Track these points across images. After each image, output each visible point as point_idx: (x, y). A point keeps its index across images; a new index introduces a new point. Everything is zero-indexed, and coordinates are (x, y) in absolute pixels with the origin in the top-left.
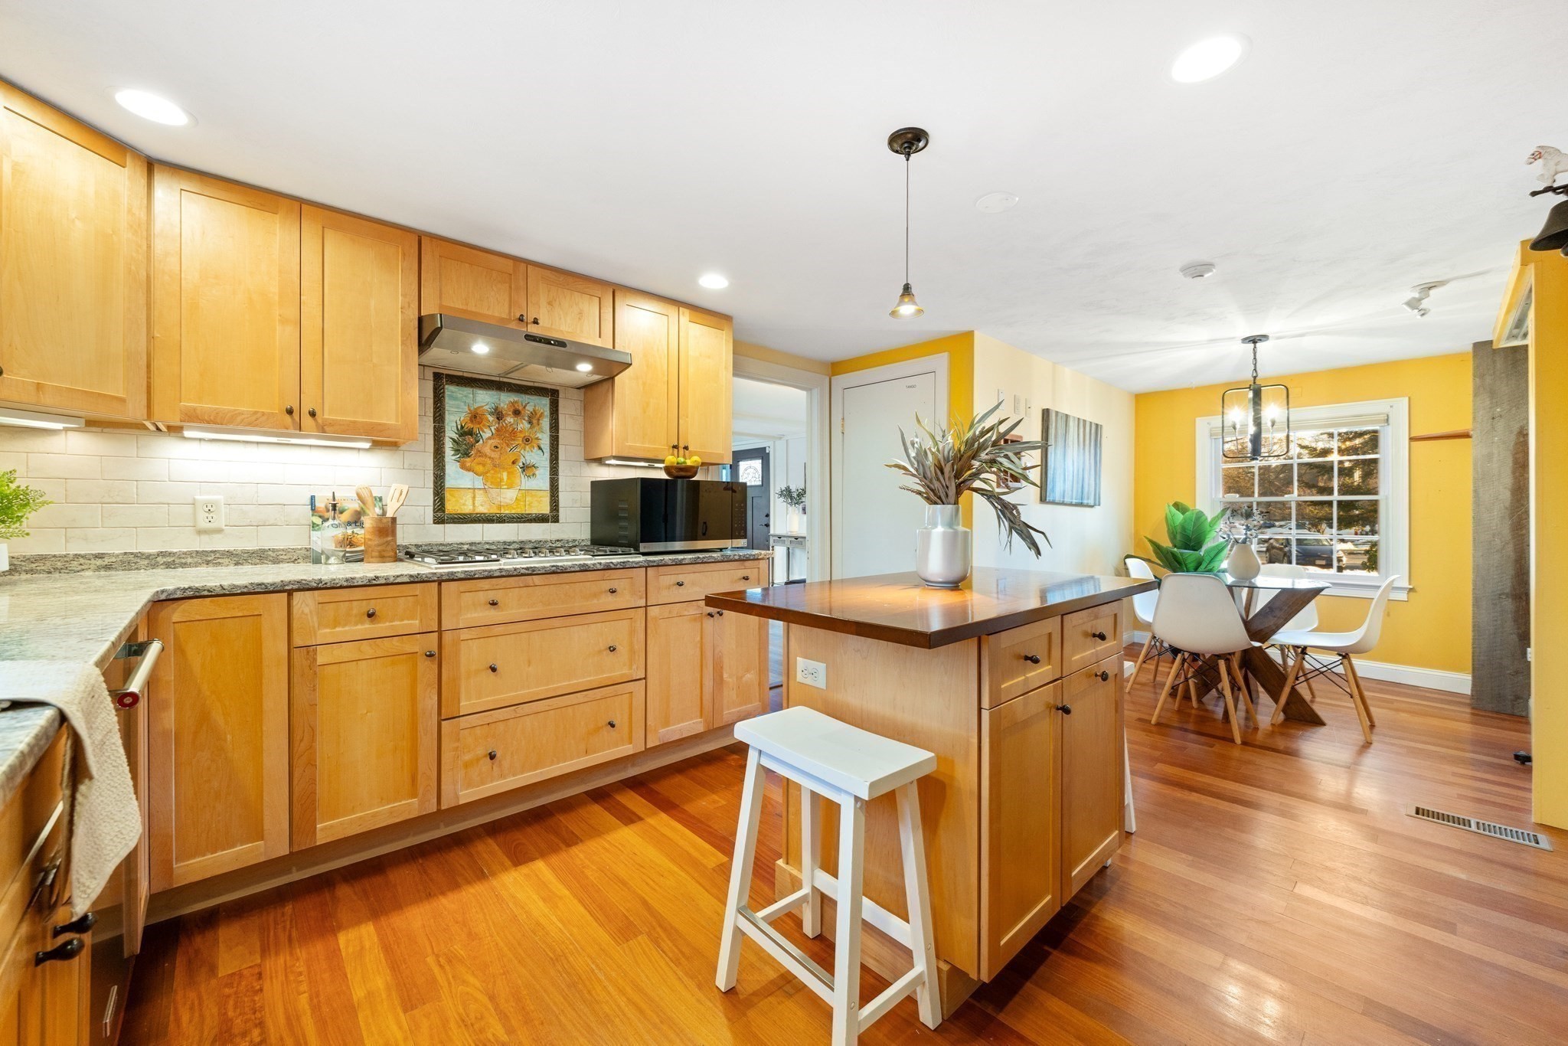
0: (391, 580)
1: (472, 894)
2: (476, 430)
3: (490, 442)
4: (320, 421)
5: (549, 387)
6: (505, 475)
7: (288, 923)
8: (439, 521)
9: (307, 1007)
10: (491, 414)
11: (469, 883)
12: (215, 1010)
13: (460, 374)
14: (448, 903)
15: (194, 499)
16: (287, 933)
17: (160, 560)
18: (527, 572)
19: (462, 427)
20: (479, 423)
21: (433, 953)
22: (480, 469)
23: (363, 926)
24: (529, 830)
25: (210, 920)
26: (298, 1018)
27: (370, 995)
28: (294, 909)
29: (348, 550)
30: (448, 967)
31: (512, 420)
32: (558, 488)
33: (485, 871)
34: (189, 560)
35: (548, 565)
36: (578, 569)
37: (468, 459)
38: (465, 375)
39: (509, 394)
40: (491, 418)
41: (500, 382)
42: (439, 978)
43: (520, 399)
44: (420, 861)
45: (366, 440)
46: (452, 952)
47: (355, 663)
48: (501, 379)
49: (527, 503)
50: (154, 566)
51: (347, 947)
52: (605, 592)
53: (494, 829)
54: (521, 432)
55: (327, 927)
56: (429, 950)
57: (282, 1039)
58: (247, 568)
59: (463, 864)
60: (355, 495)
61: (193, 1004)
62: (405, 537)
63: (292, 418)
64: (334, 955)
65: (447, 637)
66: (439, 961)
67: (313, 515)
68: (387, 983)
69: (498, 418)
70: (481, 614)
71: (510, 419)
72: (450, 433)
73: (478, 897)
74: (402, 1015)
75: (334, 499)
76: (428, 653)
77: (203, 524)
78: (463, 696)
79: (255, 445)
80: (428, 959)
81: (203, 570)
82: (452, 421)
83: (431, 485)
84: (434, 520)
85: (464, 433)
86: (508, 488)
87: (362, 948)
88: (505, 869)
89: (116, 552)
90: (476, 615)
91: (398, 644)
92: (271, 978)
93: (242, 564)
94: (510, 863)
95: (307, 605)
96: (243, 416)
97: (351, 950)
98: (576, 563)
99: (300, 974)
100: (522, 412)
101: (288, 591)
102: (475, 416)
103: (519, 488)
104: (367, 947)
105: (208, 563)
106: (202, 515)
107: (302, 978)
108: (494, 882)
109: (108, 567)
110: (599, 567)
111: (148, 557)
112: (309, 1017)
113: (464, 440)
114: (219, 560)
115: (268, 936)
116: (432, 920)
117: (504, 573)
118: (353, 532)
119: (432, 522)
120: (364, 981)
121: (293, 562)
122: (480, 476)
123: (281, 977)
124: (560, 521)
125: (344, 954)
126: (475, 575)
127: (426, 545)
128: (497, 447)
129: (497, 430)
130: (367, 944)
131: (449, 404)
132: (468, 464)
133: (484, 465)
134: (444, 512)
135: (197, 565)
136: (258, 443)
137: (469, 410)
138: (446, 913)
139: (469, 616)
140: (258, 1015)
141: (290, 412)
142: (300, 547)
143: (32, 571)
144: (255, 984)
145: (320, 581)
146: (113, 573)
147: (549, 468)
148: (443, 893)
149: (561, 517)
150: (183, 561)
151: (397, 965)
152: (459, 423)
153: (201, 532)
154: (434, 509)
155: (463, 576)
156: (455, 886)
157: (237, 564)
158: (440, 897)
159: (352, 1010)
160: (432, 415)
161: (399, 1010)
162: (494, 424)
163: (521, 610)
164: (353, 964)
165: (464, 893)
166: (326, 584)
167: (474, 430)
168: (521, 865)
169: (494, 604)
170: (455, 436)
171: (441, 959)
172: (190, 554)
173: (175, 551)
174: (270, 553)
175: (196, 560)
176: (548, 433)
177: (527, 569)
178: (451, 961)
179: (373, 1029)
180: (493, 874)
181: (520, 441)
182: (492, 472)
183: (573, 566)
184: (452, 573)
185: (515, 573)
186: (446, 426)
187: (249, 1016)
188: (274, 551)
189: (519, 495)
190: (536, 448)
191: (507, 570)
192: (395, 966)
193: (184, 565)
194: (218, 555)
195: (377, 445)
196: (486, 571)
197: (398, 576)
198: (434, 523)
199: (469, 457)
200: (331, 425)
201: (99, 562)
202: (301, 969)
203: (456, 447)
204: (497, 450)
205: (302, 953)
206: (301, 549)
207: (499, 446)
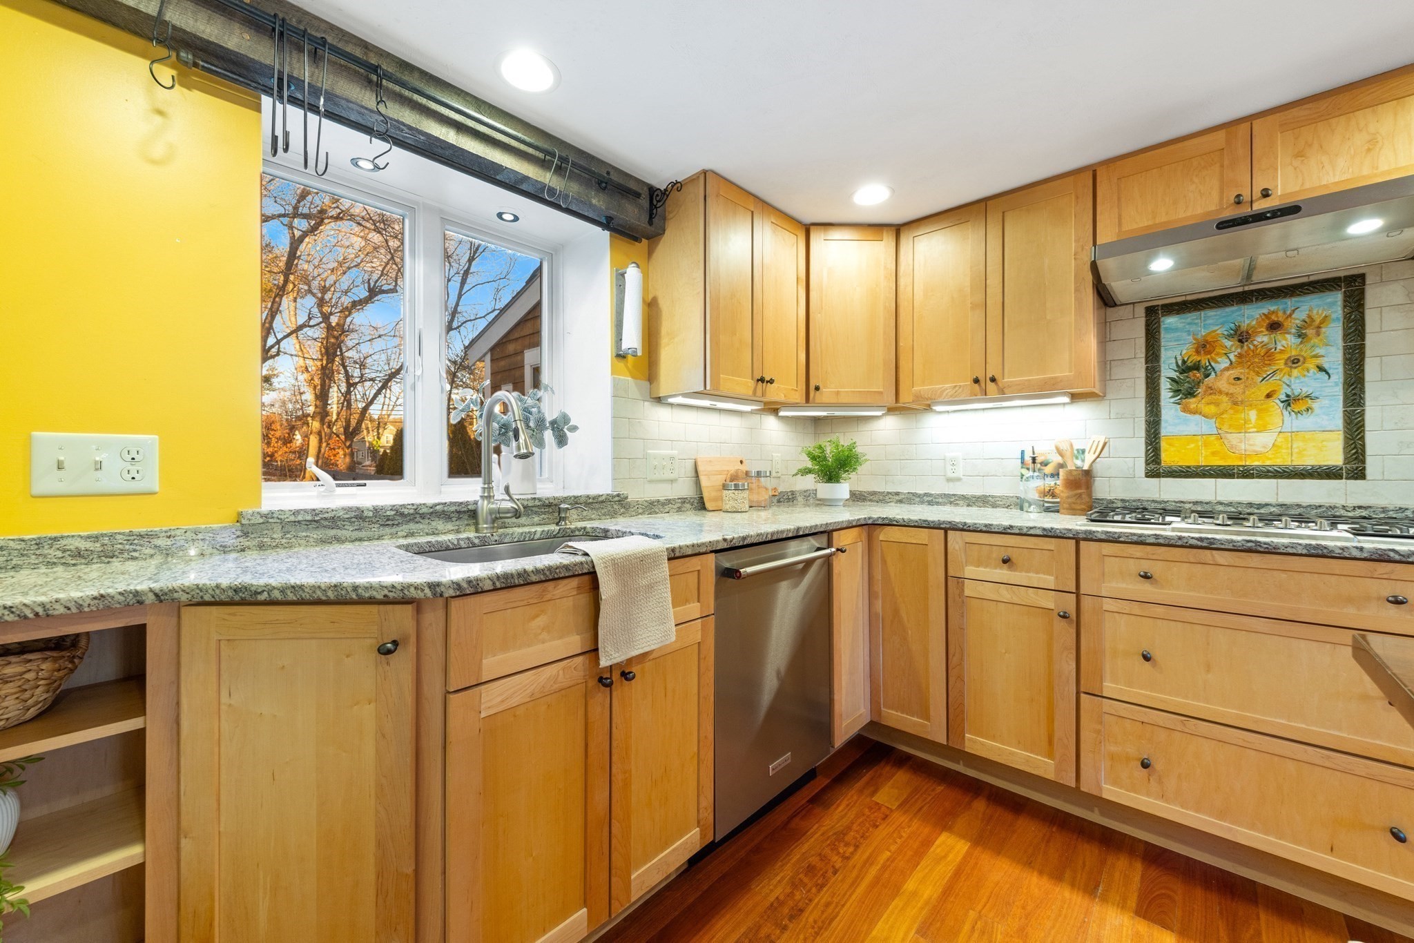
0: (1025, 531)
1: (1067, 898)
2: (1204, 362)
3: (1227, 374)
4: (1000, 385)
5: (1342, 274)
6: (1253, 415)
7: (930, 798)
8: (1152, 474)
9: (882, 862)
10: (1230, 337)
11: (1072, 885)
12: (852, 817)
13: (1183, 299)
14: (1035, 884)
15: (945, 456)
16: (923, 804)
17: (926, 499)
18: (1199, 543)
19: (1184, 362)
20: (1209, 353)
21: (980, 912)
22: (1212, 409)
23: (963, 841)
24: (1199, 893)
25: (903, 761)
26: (871, 864)
27: (914, 894)
28: (942, 791)
29: (1046, 500)
30: (977, 936)
31: (1266, 339)
32: (1363, 426)
33: (1100, 888)
34: (940, 500)
35: (1239, 538)
36: (1304, 552)
37: (1192, 400)
38: (1189, 298)
39: (1260, 304)
40: (1228, 343)
41: (1244, 292)
42: (962, 935)
43: (1281, 307)
44: (1054, 829)
45: (1064, 394)
46: (993, 927)
47: (995, 603)
48: (1247, 288)
49: (1295, 451)
50: (922, 502)
51: (939, 846)
52: (1379, 599)
53: (1156, 857)
54: (1282, 352)
55: (944, 822)
56: (979, 907)
57: (854, 867)
58: (974, 509)
59: (1087, 863)
60: (1055, 449)
61: (851, 803)
62: (1105, 490)
63: (980, 385)
64: (927, 843)
65: (1086, 603)
66: (976, 923)
67: (1022, 468)
68: (931, 898)
69: (1240, 341)
70: (1130, 586)
71: (1263, 338)
72: (1168, 370)
73: (1066, 906)
74: (913, 931)
75: (1034, 453)
76: (1062, 614)
77: (950, 475)
78: (1107, 675)
79: (982, 411)
80: (971, 912)
81: (948, 508)
82: (1171, 357)
83: (1143, 434)
84: (1146, 473)
85: (1186, 368)
86: (1258, 432)
87: (945, 857)
88: (1123, 906)
89: (905, 492)
90: (1124, 585)
91: (1032, 595)
92: (888, 825)
93: (971, 506)
94: (1134, 905)
95: (957, 543)
96: (948, 391)
97: (939, 850)
98: (1300, 541)
99: (901, 837)
100: (1285, 324)
101: (947, 528)
102: (1204, 346)
103: (1279, 430)
104: (949, 859)
105: (951, 503)
106: (949, 467)
107: (899, 841)
108: (1096, 908)
109: (901, 501)
110: (1356, 553)
111: (919, 496)
112: (876, 870)
113: (1187, 377)
114: (957, 502)
115: (916, 795)
116: (1008, 886)
117: (1161, 541)
118: (1055, 484)
119: (1144, 476)
120: (921, 881)
121: (1007, 507)
122: (1211, 418)
123: (891, 829)
124: (1368, 477)
125: (932, 849)
126: (1119, 537)
127: (1134, 501)
128: (1239, 379)
129: (1240, 356)
130: (951, 857)
131: (1166, 339)
132: (1193, 406)
133: (1217, 404)
134: (1159, 463)
135: (944, 504)
136: (984, 409)
137: (1195, 339)
138: (1025, 891)
139: (1114, 585)
140: (862, 840)
141: (976, 381)
142: (1012, 495)
143: (871, 500)
144: (879, 820)
145: (965, 524)
146: (902, 505)
147: (1341, 398)
148: (1041, 873)
149: (1368, 472)
150: (937, 500)
151: (950, 893)
152: (1179, 358)
153: (949, 480)
154: (1146, 461)
155: (1103, 537)
156: (1057, 876)
157: (968, 505)
158: (1035, 873)
159: (896, 890)
160: (1144, 355)
161: (916, 926)
162: (1233, 349)
163: (1192, 594)
164: (929, 862)
165: (1058, 889)
166: (969, 526)
167: (1203, 363)
168: (1144, 918)
169: (1146, 577)
170: (1174, 375)
171: (979, 923)
172: (941, 496)
173: (933, 493)
174: (990, 499)
175: (944, 500)
176: (1340, 343)
177: (1201, 539)
178: (984, 933)
179: (891, 920)
180: (1104, 899)
181: (1281, 364)
182: (1231, 411)
183: (1293, 546)
184: (1091, 532)
185: (1180, 543)
186: (1162, 365)
187: (858, 836)
188: (993, 497)
189: (1279, 440)
190: (1313, 370)
191: (1166, 538)
192: (948, 892)
193: (938, 503)
194: (956, 498)
195: (1075, 397)
196: (1134, 534)
197: (1031, 528)
198: (1147, 476)
199: (1194, 396)
200: (1009, 386)
201: (897, 498)
202: (904, 835)
203: (1175, 387)
204: (1238, 382)
205: (916, 824)
206: (1012, 497)
207: (1242, 377)
